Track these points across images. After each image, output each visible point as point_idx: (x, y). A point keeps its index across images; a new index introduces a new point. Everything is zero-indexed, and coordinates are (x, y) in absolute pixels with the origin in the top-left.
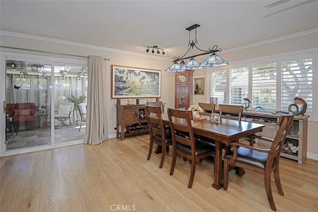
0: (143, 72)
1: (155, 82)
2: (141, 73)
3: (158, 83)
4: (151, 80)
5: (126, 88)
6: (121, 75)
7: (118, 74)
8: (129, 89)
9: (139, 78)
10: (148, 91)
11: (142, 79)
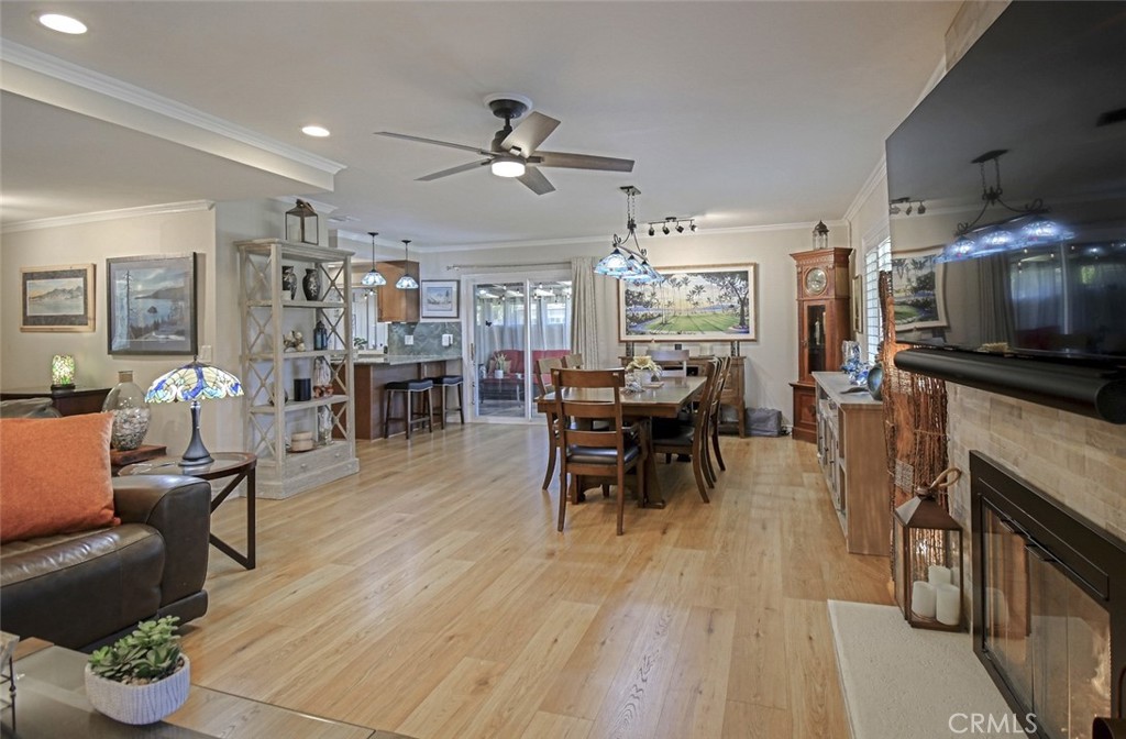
0: (696, 275)
1: (736, 299)
2: (690, 278)
3: (744, 302)
4: (723, 292)
5: (651, 318)
6: (639, 289)
7: (633, 289)
8: (659, 321)
9: (685, 290)
10: (712, 323)
11: (694, 292)
